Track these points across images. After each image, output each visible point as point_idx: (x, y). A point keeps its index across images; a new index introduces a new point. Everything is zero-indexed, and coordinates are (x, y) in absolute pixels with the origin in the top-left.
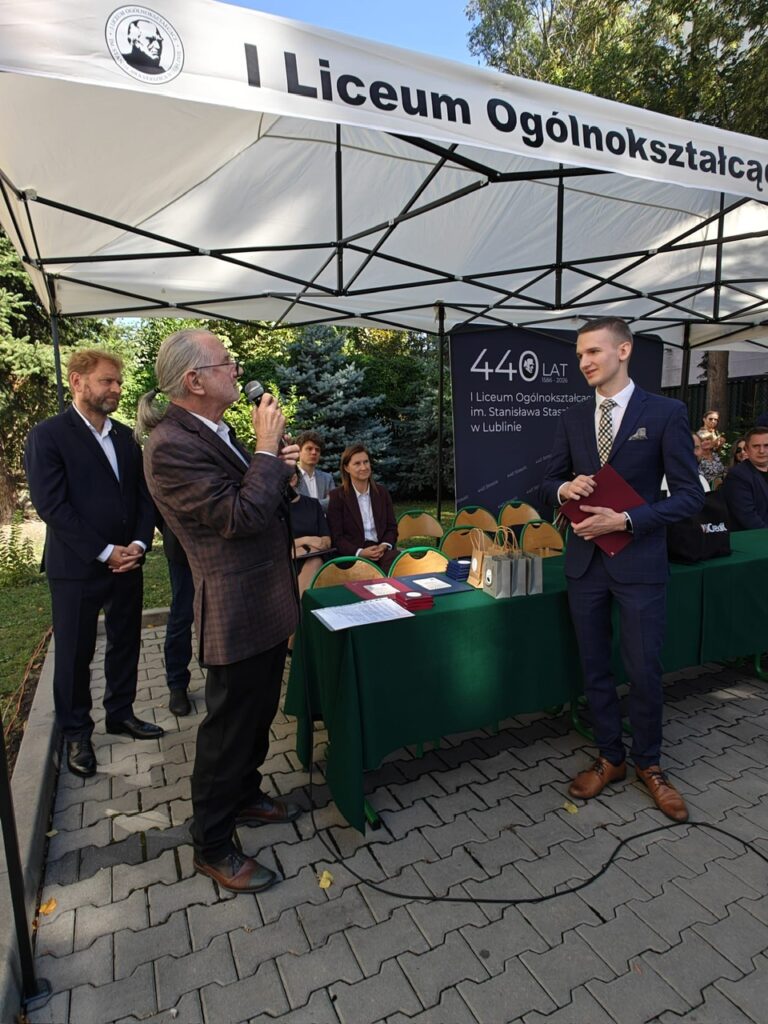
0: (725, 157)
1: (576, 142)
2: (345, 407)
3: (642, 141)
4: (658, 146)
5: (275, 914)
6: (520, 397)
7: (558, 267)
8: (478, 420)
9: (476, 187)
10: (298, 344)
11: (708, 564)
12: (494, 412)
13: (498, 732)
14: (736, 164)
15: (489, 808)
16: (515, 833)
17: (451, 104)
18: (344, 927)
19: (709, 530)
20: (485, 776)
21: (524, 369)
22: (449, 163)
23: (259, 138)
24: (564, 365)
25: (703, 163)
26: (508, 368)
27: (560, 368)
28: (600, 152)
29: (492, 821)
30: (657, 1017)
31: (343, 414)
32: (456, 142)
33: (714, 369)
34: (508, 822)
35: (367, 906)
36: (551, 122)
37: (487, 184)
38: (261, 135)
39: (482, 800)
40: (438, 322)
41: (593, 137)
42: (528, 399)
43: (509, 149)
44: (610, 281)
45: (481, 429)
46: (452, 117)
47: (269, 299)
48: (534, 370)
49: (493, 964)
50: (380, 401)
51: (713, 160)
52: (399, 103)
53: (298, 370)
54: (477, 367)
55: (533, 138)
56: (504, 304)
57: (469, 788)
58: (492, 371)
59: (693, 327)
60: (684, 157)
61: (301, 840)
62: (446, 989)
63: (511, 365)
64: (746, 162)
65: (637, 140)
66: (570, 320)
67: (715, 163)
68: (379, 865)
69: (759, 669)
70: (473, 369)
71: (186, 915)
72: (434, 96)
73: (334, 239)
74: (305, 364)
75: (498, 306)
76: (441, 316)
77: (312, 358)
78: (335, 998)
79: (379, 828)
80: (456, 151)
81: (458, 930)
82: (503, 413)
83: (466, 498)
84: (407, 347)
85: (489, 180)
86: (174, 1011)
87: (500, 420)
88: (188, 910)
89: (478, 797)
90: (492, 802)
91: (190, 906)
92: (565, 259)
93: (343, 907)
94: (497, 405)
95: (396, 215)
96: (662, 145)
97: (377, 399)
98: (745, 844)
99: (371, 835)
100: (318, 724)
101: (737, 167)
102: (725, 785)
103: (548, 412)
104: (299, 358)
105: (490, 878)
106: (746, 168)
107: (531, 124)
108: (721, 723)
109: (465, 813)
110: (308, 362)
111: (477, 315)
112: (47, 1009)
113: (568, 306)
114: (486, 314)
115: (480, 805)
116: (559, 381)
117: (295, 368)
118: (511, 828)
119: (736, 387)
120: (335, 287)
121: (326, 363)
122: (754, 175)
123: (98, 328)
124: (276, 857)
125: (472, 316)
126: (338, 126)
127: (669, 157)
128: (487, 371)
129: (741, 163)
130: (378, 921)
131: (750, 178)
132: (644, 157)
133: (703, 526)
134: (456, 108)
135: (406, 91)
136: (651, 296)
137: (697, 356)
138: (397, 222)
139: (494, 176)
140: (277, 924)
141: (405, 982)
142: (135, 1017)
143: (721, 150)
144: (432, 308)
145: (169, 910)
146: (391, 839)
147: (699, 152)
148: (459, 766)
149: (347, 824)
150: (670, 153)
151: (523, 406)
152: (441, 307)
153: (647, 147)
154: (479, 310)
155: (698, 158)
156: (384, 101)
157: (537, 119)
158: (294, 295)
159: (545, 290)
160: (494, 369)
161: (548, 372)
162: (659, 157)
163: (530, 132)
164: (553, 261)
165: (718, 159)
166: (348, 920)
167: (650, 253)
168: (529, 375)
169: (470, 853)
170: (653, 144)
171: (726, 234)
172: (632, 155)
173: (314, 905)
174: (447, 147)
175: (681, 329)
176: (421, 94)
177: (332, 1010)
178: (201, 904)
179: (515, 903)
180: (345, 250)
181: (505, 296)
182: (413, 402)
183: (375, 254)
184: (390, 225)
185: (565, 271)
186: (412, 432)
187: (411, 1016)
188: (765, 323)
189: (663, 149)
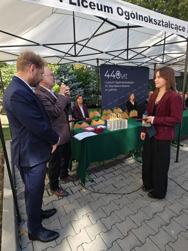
0: (170, 24)
1: (137, 19)
2: (72, 85)
4: (155, 20)
5: (73, 201)
6: (116, 82)
7: (127, 50)
8: (107, 88)
9: (113, 30)
10: (59, 69)
12: (110, 86)
13: (117, 160)
14: (172, 25)
15: (116, 176)
16: (123, 181)
17: (108, 8)
18: (88, 202)
20: (115, 170)
21: (117, 75)
22: (105, 22)
23: (52, 13)
24: (126, 74)
25: (165, 25)
26: (113, 75)
27: (125, 75)
28: (142, 21)
29: (118, 179)
30: (155, 213)
31: (72, 87)
32: (107, 18)
34: (121, 179)
35: (93, 198)
36: (131, 14)
39: (115, 175)
40: (97, 63)
41: (141, 17)
42: (118, 83)
43: (122, 20)
44: (140, 54)
45: (107, 90)
46: (109, 12)
47: (55, 57)
48: (119, 76)
49: (121, 206)
50: (81, 84)
51: (167, 24)
52: (96, 7)
53: (60, 76)
54: (106, 75)
55: (127, 17)
56: (114, 59)
57: (112, 172)
58: (110, 76)
59: (157, 64)
60: (161, 23)
61: (76, 186)
62: (112, 212)
64: (174, 25)
65: (151, 19)
66: (128, 63)
67: (168, 25)
68: (94, 189)
70: (105, 76)
71: (52, 203)
72: (104, 6)
73: (73, 42)
74: (61, 74)
75: (112, 59)
77: (63, 73)
78: (89, 216)
79: (93, 182)
80: (107, 20)
81: (113, 201)
82: (112, 86)
83: (105, 107)
84: (86, 69)
85: (117, 28)
86: (54, 222)
87: (112, 88)
88: (53, 202)
89: (114, 174)
90: (117, 175)
91: (53, 201)
92: (129, 48)
93: (87, 198)
94: (111, 84)
95: (91, 36)
96: (156, 20)
97: (80, 83)
98: (170, 179)
99: (91, 184)
103: (123, 86)
104: (60, 72)
105: (118, 190)
106: (174, 26)
109: (111, 177)
110: (62, 74)
112: (24, 224)
113: (130, 59)
115: (115, 176)
116: (125, 78)
117: (59, 75)
118: (122, 180)
120: (74, 55)
121: (67, 74)
122: (176, 28)
123: (5, 64)
124: (70, 189)
125: (106, 62)
126: (74, 12)
127: (158, 23)
128: (108, 76)
129: (173, 25)
130: (95, 200)
132: (152, 23)
135: (98, 5)
136: (149, 57)
138: (91, 38)
140: (73, 203)
141: (103, 211)
142: (45, 224)
143: (169, 22)
144: (95, 60)
145: (48, 202)
146: (96, 184)
147: (164, 22)
148: (109, 168)
150: (158, 22)
151: (117, 84)
152: (98, 60)
153: (153, 20)
154: (107, 61)
156: (93, 7)
157: (128, 13)
158: (62, 56)
159: (124, 56)
160: (110, 75)
161: (123, 76)
162: (156, 23)
163: (127, 16)
164: (126, 48)
165: (168, 24)
166: (89, 201)
167: (150, 47)
168: (118, 77)
169: (113, 185)
170: (154, 20)
171: (166, 43)
172: (150, 22)
173: (81, 198)
174: (105, 19)
175: (154, 65)
176: (101, 6)
177: (88, 218)
178: (55, 200)
179: (125, 194)
180: (76, 45)
181: (114, 57)
182: (89, 84)
183: (85, 46)
184: (89, 38)
185: (129, 51)
186: (89, 91)
187: (105, 218)
188: (173, 64)
189: (156, 21)
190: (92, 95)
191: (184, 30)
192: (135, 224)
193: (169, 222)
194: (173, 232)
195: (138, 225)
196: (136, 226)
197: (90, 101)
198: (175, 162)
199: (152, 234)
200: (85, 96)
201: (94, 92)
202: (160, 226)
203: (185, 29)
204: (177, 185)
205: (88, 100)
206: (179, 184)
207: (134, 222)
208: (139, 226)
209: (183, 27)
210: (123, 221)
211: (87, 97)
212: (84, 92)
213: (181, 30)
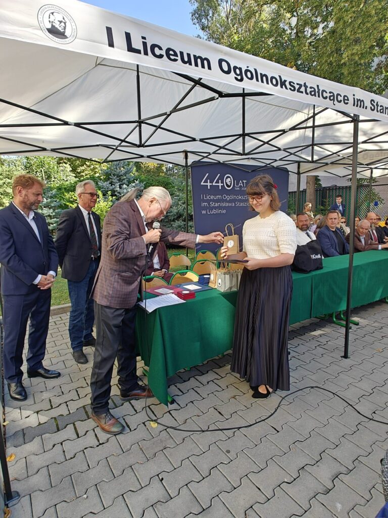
0: (320, 90)
1: (257, 80)
3: (285, 81)
4: (292, 84)
5: (129, 447)
6: (225, 197)
7: (244, 135)
8: (205, 208)
9: (212, 99)
11: (314, 273)
12: (212, 204)
14: (324, 93)
15: (223, 390)
16: (236, 399)
17: (202, 60)
18: (162, 448)
19: (314, 257)
20: (220, 376)
21: (226, 183)
22: (198, 86)
23: (96, 66)
24: (245, 181)
25: (311, 92)
26: (219, 183)
27: (243, 183)
28: (267, 85)
29: (226, 395)
30: (303, 467)
32: (201, 77)
33: (309, 183)
34: (233, 395)
35: (172, 438)
36: (246, 71)
37: (218, 98)
38: (97, 64)
39: (220, 387)
40: (185, 160)
41: (264, 78)
42: (228, 198)
43: (229, 82)
44: (267, 143)
45: (207, 212)
46: (203, 67)
47: (100, 147)
48: (231, 184)
49: (232, 455)
51: (315, 91)
52: (179, 58)
54: (204, 182)
55: (239, 78)
56: (217, 152)
57: (213, 382)
59: (301, 164)
60: (303, 89)
61: (137, 413)
62: (213, 468)
63: (220, 181)
64: (328, 92)
65: (283, 81)
66: (246, 160)
68: (175, 420)
69: (335, 319)
70: (202, 183)
71: (84, 453)
72: (195, 56)
73: (137, 119)
74: (114, 180)
75: (214, 153)
76: (186, 157)
77: (117, 177)
78: (162, 479)
79: (174, 403)
80: (201, 81)
81: (215, 443)
82: (217, 205)
83: (200, 246)
85: (219, 96)
86: (85, 496)
87: (215, 208)
88: (85, 451)
89: (218, 385)
90: (224, 387)
91: (85, 449)
92: (246, 132)
93: (161, 440)
94: (214, 201)
95: (171, 109)
96: (294, 83)
99: (171, 407)
100: (139, 358)
101: (325, 95)
102: (324, 370)
103: (238, 204)
105: (227, 419)
106: (328, 95)
107: (238, 71)
108: (320, 343)
109: (213, 393)
111: (204, 157)
112: (19, 504)
113: (249, 154)
114: (209, 157)
115: (219, 389)
116: (243, 189)
117: (109, 182)
118: (234, 397)
119: (319, 192)
120: (138, 143)
122: (332, 98)
124: (125, 421)
125: (202, 157)
126: (138, 66)
127: (297, 89)
129: (326, 93)
130: (178, 443)
131: (331, 100)
132: (286, 88)
133: (312, 256)
134: (204, 62)
135: (182, 53)
136: (285, 150)
137: (303, 177)
138: (171, 113)
139: (221, 95)
140: (130, 451)
141: (194, 468)
142: (66, 501)
143: (318, 86)
144: (182, 153)
145: (75, 452)
146: (180, 408)
147: (309, 87)
148: (207, 372)
149: (159, 402)
150: (297, 87)
151: (226, 201)
152: (186, 153)
153: (287, 84)
154: (205, 155)
155: (309, 90)
156: (172, 57)
157: (240, 69)
158: (115, 146)
159: (237, 146)
160: (212, 183)
161: (237, 185)
162: (293, 89)
163: (238, 75)
164: (241, 132)
165: (317, 90)
166: (164, 445)
167: (286, 131)
168: (229, 186)
169: (216, 410)
170: (290, 83)
171: (316, 124)
172: (282, 87)
173: (147, 440)
174: (197, 79)
175: (296, 165)
176: (189, 55)
177: (162, 485)
178: (91, 447)
179: (239, 428)
180: (142, 124)
181: (218, 148)
183: (159, 127)
184: (168, 114)
185: (247, 137)
187: (198, 482)
188: (332, 163)
189: (294, 85)
190: (175, 222)
191: (346, 101)
192: (261, 493)
193: (330, 485)
194: (339, 506)
195: (266, 495)
196: (264, 496)
198: (341, 357)
199: (297, 514)
201: (179, 216)
202: (312, 495)
203: (348, 100)
204: (348, 405)
206: (351, 404)
207: (258, 490)
208: (269, 498)
209: (345, 96)
210: (235, 488)
213: (340, 102)
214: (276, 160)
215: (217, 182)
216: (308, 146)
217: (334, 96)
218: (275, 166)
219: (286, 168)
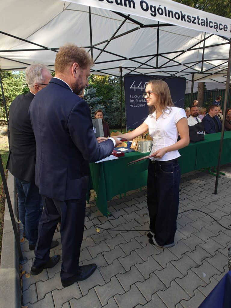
0: (208, 21)
1: (166, 15)
2: (91, 100)
3: (185, 15)
4: (189, 17)
7: (157, 55)
8: (132, 104)
9: (136, 29)
11: (198, 143)
12: (137, 101)
13: (142, 191)
14: (211, 23)
15: (140, 210)
16: (147, 215)
18: (104, 239)
19: (199, 133)
20: (139, 202)
22: (127, 20)
23: (64, 10)
25: (202, 23)
28: (172, 18)
29: (141, 213)
30: (185, 253)
31: (90, 103)
32: (130, 14)
33: (200, 88)
34: (146, 213)
35: (110, 234)
36: (159, 9)
37: (140, 28)
38: (65, 9)
39: (138, 208)
40: (120, 73)
41: (171, 14)
43: (146, 17)
44: (172, 60)
45: (133, 106)
46: (130, 6)
49: (143, 245)
50: (101, 99)
51: (204, 22)
52: (114, 1)
54: (132, 87)
55: (154, 14)
56: (140, 67)
57: (135, 205)
58: (136, 88)
59: (195, 74)
60: (196, 21)
61: (90, 220)
62: (132, 251)
63: (142, 86)
64: (213, 23)
65: (183, 15)
66: (159, 72)
67: (205, 23)
68: (112, 225)
69: (210, 171)
70: (131, 88)
73: (90, 45)
75: (139, 68)
76: (121, 71)
78: (104, 255)
79: (111, 216)
80: (130, 17)
81: (134, 238)
82: (140, 101)
83: (129, 127)
84: (108, 81)
85: (141, 27)
87: (139, 103)
89: (137, 207)
90: (141, 208)
92: (159, 53)
93: (103, 235)
94: (138, 99)
95: (110, 38)
96: (190, 17)
97: (101, 98)
98: (206, 214)
99: (109, 218)
100: (92, 191)
101: (211, 25)
102: (201, 200)
105: (142, 226)
106: (213, 25)
107: (153, 9)
108: (200, 185)
109: (134, 211)
111: (132, 71)
112: (27, 263)
113: (160, 68)
114: (135, 70)
115: (138, 209)
119: (206, 93)
122: (216, 27)
126: (90, 7)
127: (192, 20)
128: (135, 88)
129: (212, 23)
130: (113, 237)
131: (215, 28)
132: (185, 20)
133: (197, 132)
134: (131, 3)
136: (184, 65)
138: (111, 40)
139: (142, 26)
140: (86, 240)
141: (121, 250)
143: (207, 19)
144: (118, 68)
146: (115, 219)
147: (200, 19)
148: (132, 200)
149: (103, 215)
150: (192, 19)
152: (121, 68)
153: (186, 17)
154: (133, 69)
155: (200, 21)
156: (110, 0)
157: (155, 8)
159: (153, 63)
160: (137, 87)
162: (189, 21)
163: (153, 12)
164: (156, 53)
165: (206, 22)
166: (105, 238)
167: (185, 51)
169: (136, 220)
171: (206, 46)
172: (182, 20)
173: (96, 235)
174: (127, 15)
175: (191, 75)
177: (103, 258)
179: (148, 231)
180: (93, 49)
181: (141, 64)
182: (111, 99)
183: (103, 50)
184: (108, 41)
185: (159, 57)
186: (111, 108)
187: (124, 258)
188: (215, 73)
190: (115, 112)
191: (225, 29)
192: (159, 265)
193: (200, 263)
194: (204, 274)
195: (162, 266)
196: (160, 267)
197: (112, 119)
198: (213, 193)
199: (180, 277)
200: (106, 114)
201: (117, 109)
202: (189, 268)
203: (227, 28)
204: (214, 220)
205: (111, 119)
206: (216, 220)
207: (157, 263)
208: (164, 268)
209: (225, 25)
210: (144, 262)
211: (109, 115)
212: (105, 109)
213: (221, 29)
214: (178, 72)
215: (140, 87)
216: (200, 62)
217: (217, 25)
218: (178, 76)
219: (184, 78)
